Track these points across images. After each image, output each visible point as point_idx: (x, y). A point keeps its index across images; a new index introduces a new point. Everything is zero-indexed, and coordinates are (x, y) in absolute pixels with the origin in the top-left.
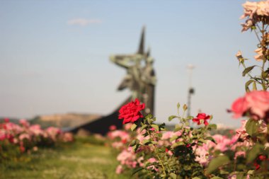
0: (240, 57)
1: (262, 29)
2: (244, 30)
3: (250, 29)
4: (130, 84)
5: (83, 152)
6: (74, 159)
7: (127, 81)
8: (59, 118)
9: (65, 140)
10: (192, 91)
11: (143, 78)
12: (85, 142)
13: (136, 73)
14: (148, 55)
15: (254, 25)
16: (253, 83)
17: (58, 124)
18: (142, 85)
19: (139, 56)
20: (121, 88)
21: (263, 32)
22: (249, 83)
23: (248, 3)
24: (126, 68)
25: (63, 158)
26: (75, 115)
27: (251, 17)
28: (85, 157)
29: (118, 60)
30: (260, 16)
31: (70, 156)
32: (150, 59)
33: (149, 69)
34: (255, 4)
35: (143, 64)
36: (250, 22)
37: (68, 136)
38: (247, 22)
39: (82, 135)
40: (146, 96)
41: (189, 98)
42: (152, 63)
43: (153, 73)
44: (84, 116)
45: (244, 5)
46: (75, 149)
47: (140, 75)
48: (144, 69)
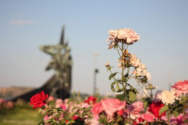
0: (108, 66)
1: (121, 48)
2: (110, 48)
3: (114, 48)
4: (54, 66)
5: (20, 116)
6: (13, 122)
7: (52, 64)
8: (4, 91)
9: (8, 107)
10: (97, 71)
11: (64, 62)
12: (22, 108)
13: (58, 58)
14: (66, 45)
15: (116, 45)
16: (116, 84)
17: (4, 94)
18: (62, 67)
19: (60, 46)
20: (48, 69)
21: (122, 50)
22: (114, 83)
23: (112, 31)
24: (52, 54)
25: (5, 121)
26: (15, 88)
27: (114, 40)
28: (21, 120)
29: (46, 49)
30: (120, 40)
31: (10, 119)
32: (68, 48)
33: (67, 56)
34: (116, 31)
35: (63, 52)
36: (113, 43)
37: (10, 104)
38: (111, 43)
39: (20, 103)
40: (65, 75)
41: (95, 76)
42: (69, 51)
43: (70, 58)
44: (22, 89)
45: (109, 32)
46: (14, 113)
47: (61, 59)
48: (64, 55)
